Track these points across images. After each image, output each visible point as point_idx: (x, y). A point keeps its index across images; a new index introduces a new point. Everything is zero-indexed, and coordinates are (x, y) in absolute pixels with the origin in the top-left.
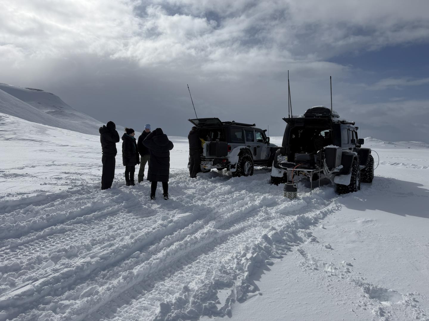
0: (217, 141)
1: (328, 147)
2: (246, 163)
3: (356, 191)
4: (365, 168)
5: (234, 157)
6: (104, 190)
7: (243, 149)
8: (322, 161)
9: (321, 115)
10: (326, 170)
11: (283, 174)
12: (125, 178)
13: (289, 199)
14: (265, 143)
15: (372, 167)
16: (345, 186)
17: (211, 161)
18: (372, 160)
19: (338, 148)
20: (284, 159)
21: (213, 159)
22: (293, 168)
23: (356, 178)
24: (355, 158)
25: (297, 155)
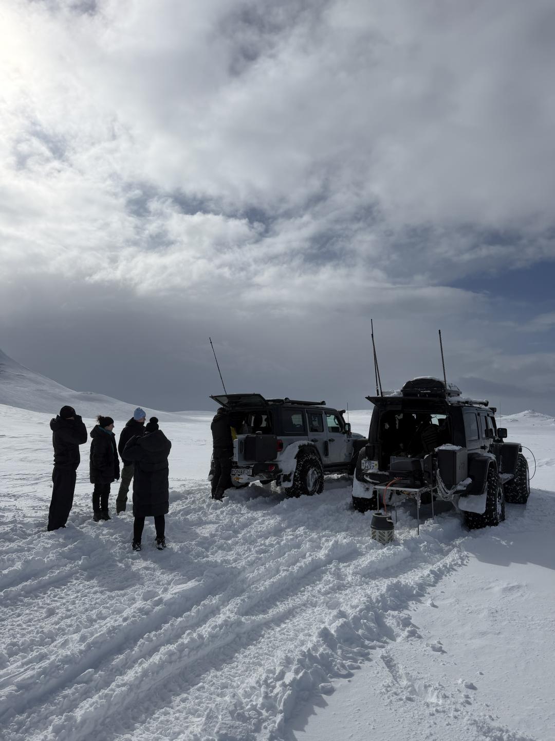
0: (257, 434)
1: (443, 448)
2: (310, 472)
3: (496, 524)
4: (514, 478)
5: (288, 461)
6: (52, 533)
7: (304, 445)
8: (433, 474)
9: (429, 391)
10: (442, 490)
11: (372, 493)
12: (91, 505)
13: (380, 544)
14: (344, 433)
15: (526, 476)
16: (478, 515)
17: (248, 468)
18: (524, 464)
19: (460, 450)
20: (372, 467)
21: (253, 464)
22: (386, 485)
23: (495, 501)
24: (492, 465)
25: (394, 460)
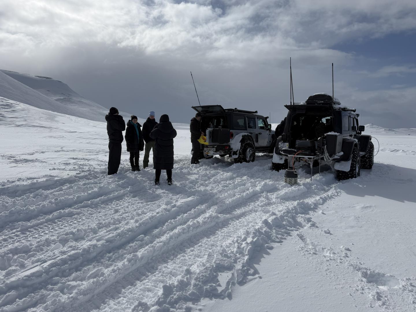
0: (219, 128)
1: (329, 133)
2: (248, 150)
3: (355, 177)
4: (366, 155)
5: (236, 144)
6: (110, 176)
7: (245, 135)
8: (322, 148)
9: (323, 102)
10: (327, 157)
11: (284, 161)
12: (130, 164)
13: (289, 185)
14: (267, 130)
15: (372, 153)
16: (345, 172)
17: (213, 147)
18: (372, 146)
19: (339, 135)
20: (285, 146)
21: (215, 145)
22: (294, 155)
23: (356, 165)
24: (356, 145)
25: (298, 142)
